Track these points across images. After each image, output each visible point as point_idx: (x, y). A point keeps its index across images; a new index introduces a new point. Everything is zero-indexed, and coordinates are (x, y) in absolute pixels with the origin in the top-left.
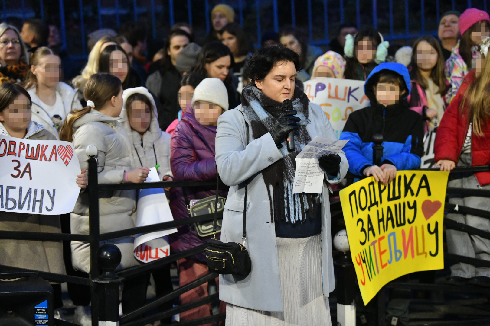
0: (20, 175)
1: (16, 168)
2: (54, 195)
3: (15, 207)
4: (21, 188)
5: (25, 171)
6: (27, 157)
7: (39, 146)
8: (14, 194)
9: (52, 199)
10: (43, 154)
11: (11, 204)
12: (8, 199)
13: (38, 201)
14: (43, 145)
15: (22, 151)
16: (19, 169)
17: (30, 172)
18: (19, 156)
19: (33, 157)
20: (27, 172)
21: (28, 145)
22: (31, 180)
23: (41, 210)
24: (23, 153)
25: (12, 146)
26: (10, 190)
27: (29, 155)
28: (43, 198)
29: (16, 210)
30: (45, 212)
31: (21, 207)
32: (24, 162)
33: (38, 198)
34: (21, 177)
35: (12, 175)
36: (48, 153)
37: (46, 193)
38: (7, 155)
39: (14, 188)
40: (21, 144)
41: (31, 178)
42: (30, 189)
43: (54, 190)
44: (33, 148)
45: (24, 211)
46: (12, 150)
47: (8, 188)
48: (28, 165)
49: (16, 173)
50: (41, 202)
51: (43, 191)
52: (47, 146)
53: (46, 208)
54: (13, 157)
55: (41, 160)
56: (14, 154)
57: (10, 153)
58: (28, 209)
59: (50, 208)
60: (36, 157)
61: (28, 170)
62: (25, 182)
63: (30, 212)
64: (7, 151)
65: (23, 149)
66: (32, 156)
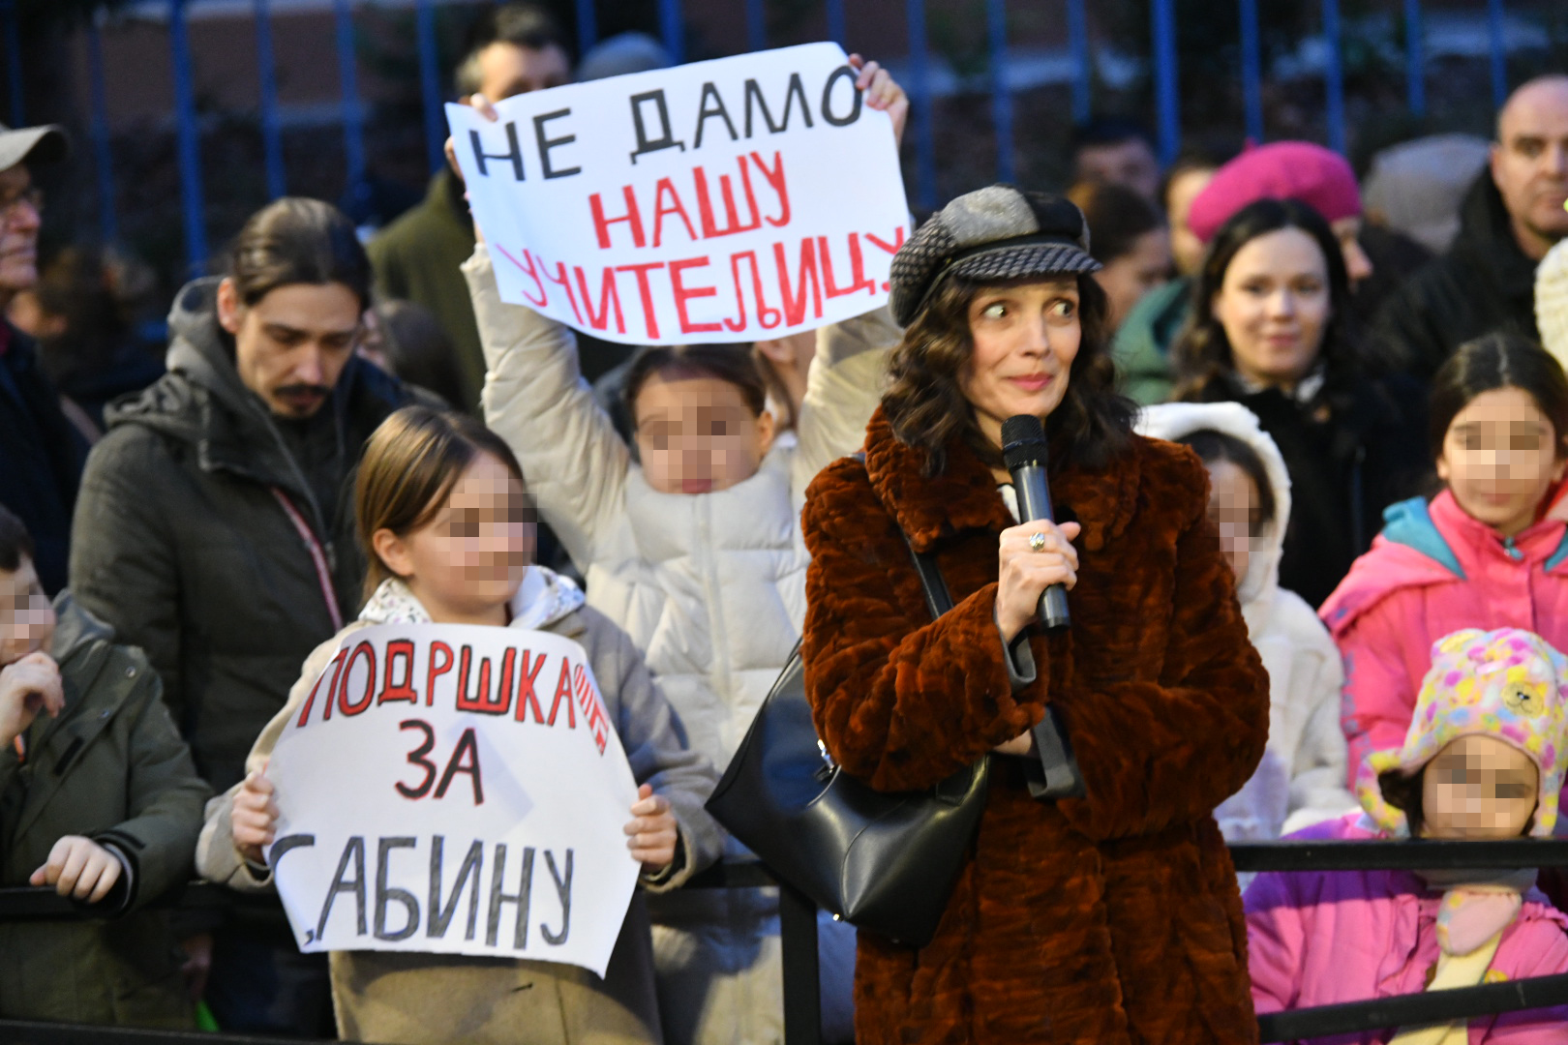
0: (435, 785)
1: (416, 757)
2: (569, 876)
3: (416, 927)
4: (438, 843)
5: (453, 767)
6: (463, 704)
7: (510, 654)
8: (409, 872)
9: (564, 890)
10: (527, 692)
11: (397, 916)
12: (383, 895)
13: (510, 899)
14: (526, 653)
15: (440, 680)
16: (430, 756)
17: (474, 770)
18: (430, 702)
19: (489, 702)
20: (464, 770)
21: (467, 650)
22: (481, 807)
23: (521, 941)
24: (448, 684)
25: (400, 662)
26: (394, 854)
27: (472, 693)
28: (529, 887)
29: (419, 942)
30: (537, 949)
31: (437, 928)
32: (449, 724)
33: (512, 885)
34: (440, 793)
35: (401, 788)
36: (545, 687)
37: (539, 861)
38: (379, 704)
39: (409, 842)
40: (436, 646)
41: (479, 798)
42: (477, 846)
43: (570, 855)
44: (486, 661)
45: (453, 941)
46: (398, 678)
47: (385, 845)
48: (468, 739)
49: (416, 776)
50: (523, 900)
51: (529, 856)
52: (542, 659)
53: (544, 929)
54: (403, 710)
55: (520, 717)
56: (406, 692)
57: (391, 693)
58: (470, 935)
59: (556, 930)
60: (498, 702)
61: (465, 761)
62: (453, 818)
63: (478, 947)
64: (379, 688)
65: (447, 668)
66: (483, 700)
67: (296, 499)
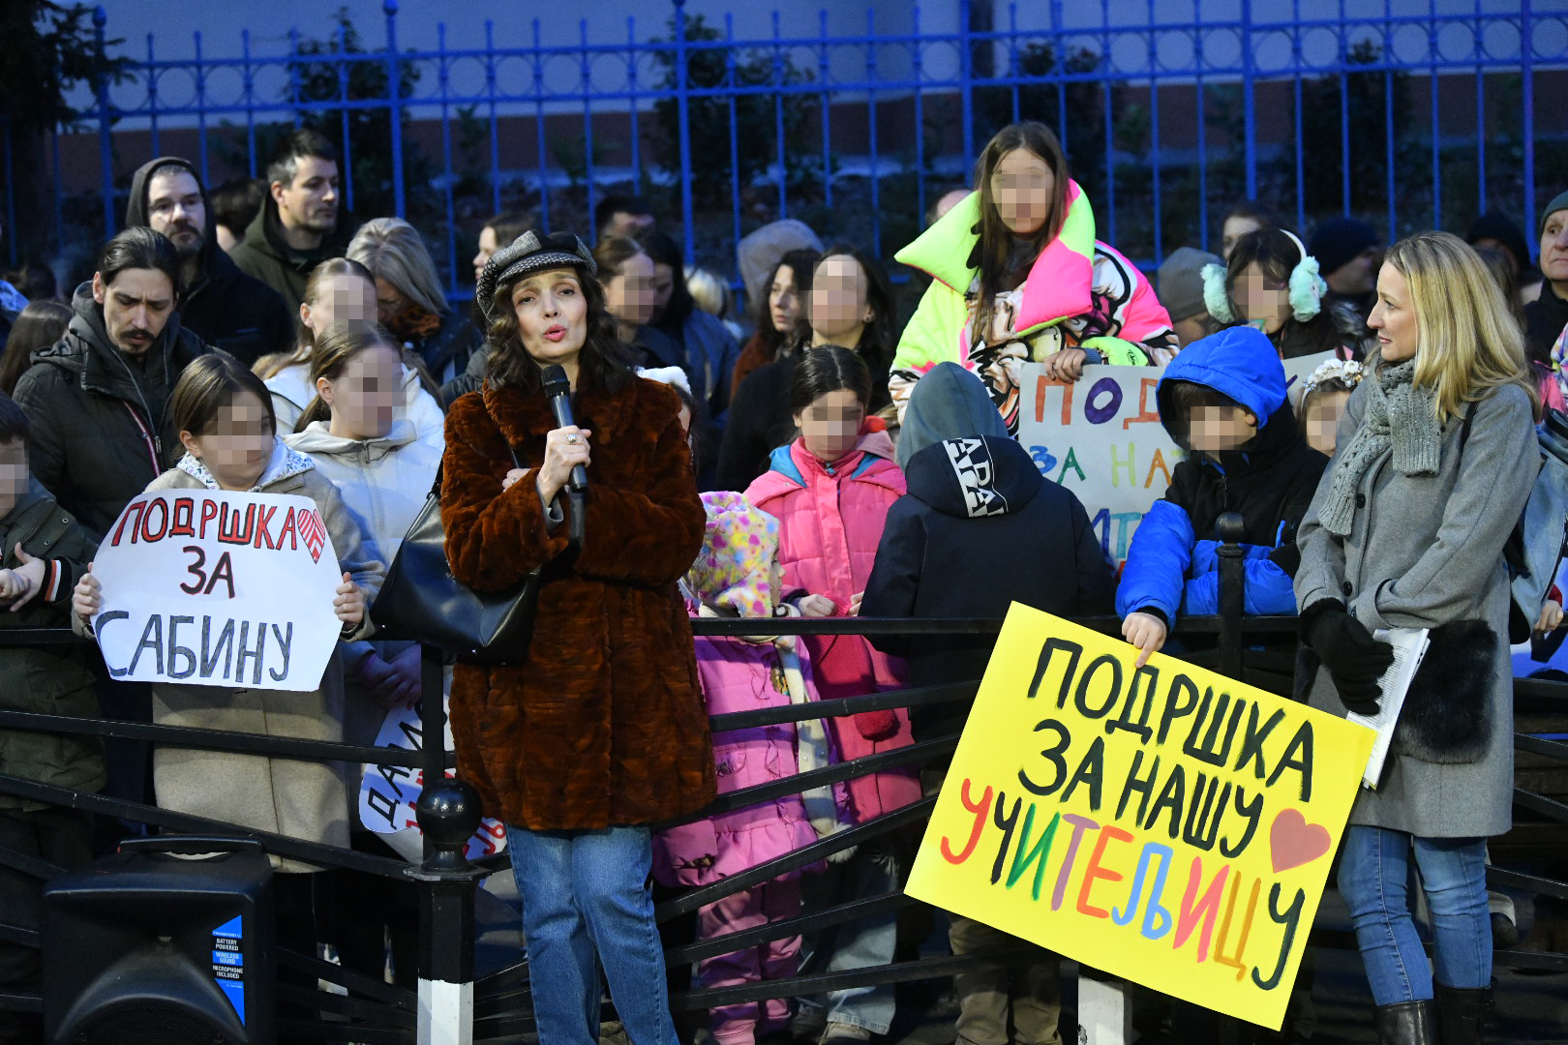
0: (205, 586)
1: (193, 569)
2: (289, 638)
3: (194, 671)
4: (207, 620)
5: (216, 575)
6: (223, 538)
7: (251, 507)
8: (189, 637)
9: (285, 647)
10: (263, 530)
11: (182, 662)
12: (173, 651)
13: (251, 654)
14: (262, 507)
15: (209, 523)
16: (202, 569)
17: (229, 578)
18: (202, 537)
19: (238, 536)
20: (223, 577)
21: (225, 505)
22: (233, 599)
23: (257, 678)
24: (213, 526)
25: (184, 512)
26: (180, 626)
27: (228, 531)
28: (262, 647)
31: (206, 671)
32: (214, 550)
33: (252, 646)
34: (208, 591)
35: (183, 586)
36: (275, 527)
37: (270, 631)
38: (170, 536)
39: (190, 620)
40: (207, 502)
41: (232, 594)
42: (231, 622)
43: (290, 626)
44: (236, 512)
46: (183, 521)
47: (175, 621)
48: (225, 559)
49: (193, 580)
50: (258, 655)
51: (263, 628)
52: (273, 509)
53: (272, 671)
54: (186, 540)
55: (258, 546)
56: (188, 530)
57: (178, 530)
58: (226, 676)
59: (279, 671)
60: (244, 537)
61: (224, 572)
62: (216, 606)
64: (170, 527)
65: (212, 516)
66: (234, 535)
67: (137, 407)
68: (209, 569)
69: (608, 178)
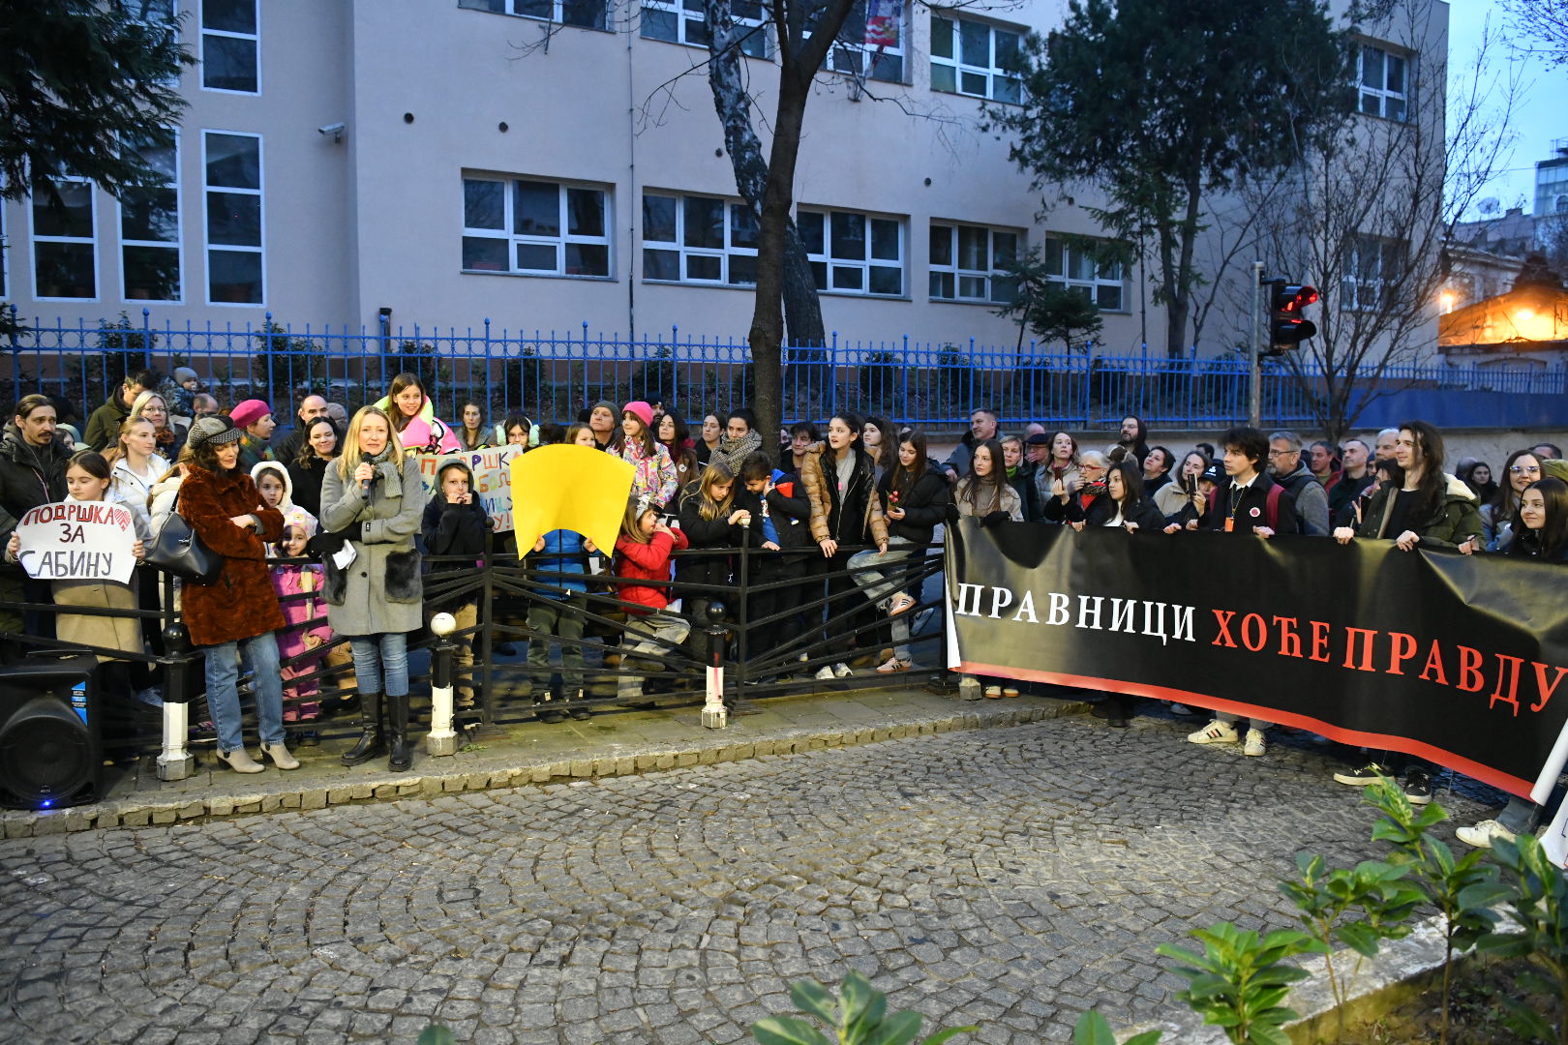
0: (71, 539)
1: (65, 533)
2: (110, 559)
4: (72, 553)
5: (76, 535)
8: (64, 560)
9: (109, 563)
10: (97, 515)
11: (61, 571)
12: (57, 565)
13: (93, 565)
16: (69, 532)
17: (82, 536)
18: (69, 520)
19: (86, 519)
20: (79, 535)
22: (84, 544)
23: (96, 574)
24: (74, 515)
26: (60, 555)
27: (81, 517)
28: (98, 562)
29: (68, 576)
30: (100, 576)
31: (73, 573)
32: (74, 525)
33: (93, 562)
34: (72, 541)
35: (61, 540)
36: (103, 515)
37: (101, 556)
38: (54, 521)
39: (64, 553)
41: (83, 542)
42: (83, 553)
43: (110, 554)
45: (78, 576)
46: (60, 514)
47: (57, 554)
48: (80, 528)
49: (66, 537)
50: (96, 565)
51: (98, 555)
54: (62, 521)
55: (95, 523)
60: (88, 519)
61: (79, 533)
62: (77, 546)
63: (84, 577)
64: (53, 517)
66: (84, 519)
67: (39, 471)
68: (72, 532)
69: (237, 383)
